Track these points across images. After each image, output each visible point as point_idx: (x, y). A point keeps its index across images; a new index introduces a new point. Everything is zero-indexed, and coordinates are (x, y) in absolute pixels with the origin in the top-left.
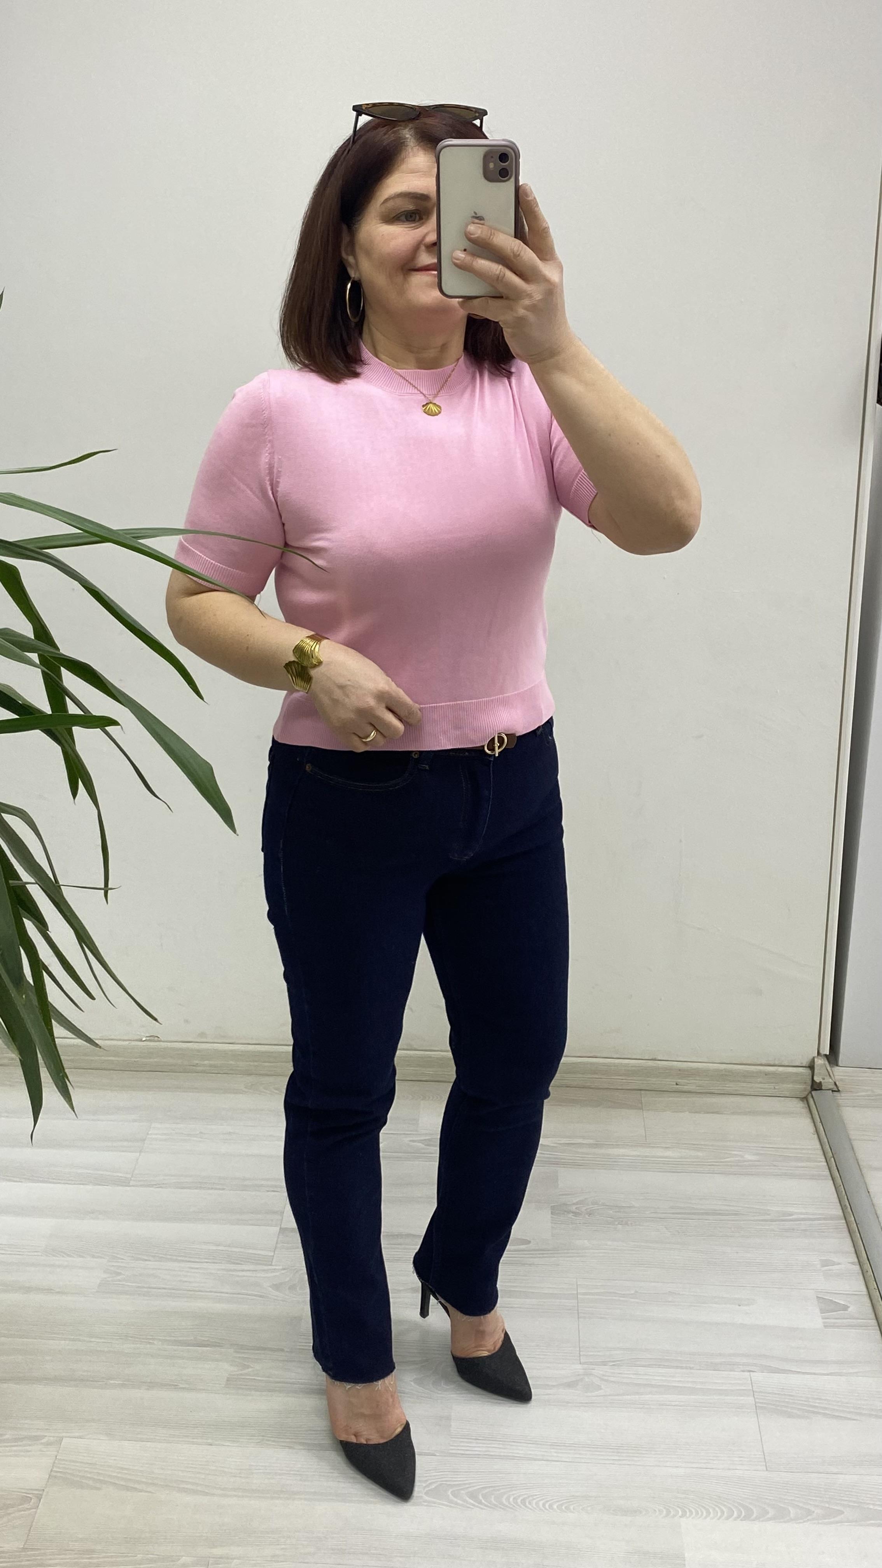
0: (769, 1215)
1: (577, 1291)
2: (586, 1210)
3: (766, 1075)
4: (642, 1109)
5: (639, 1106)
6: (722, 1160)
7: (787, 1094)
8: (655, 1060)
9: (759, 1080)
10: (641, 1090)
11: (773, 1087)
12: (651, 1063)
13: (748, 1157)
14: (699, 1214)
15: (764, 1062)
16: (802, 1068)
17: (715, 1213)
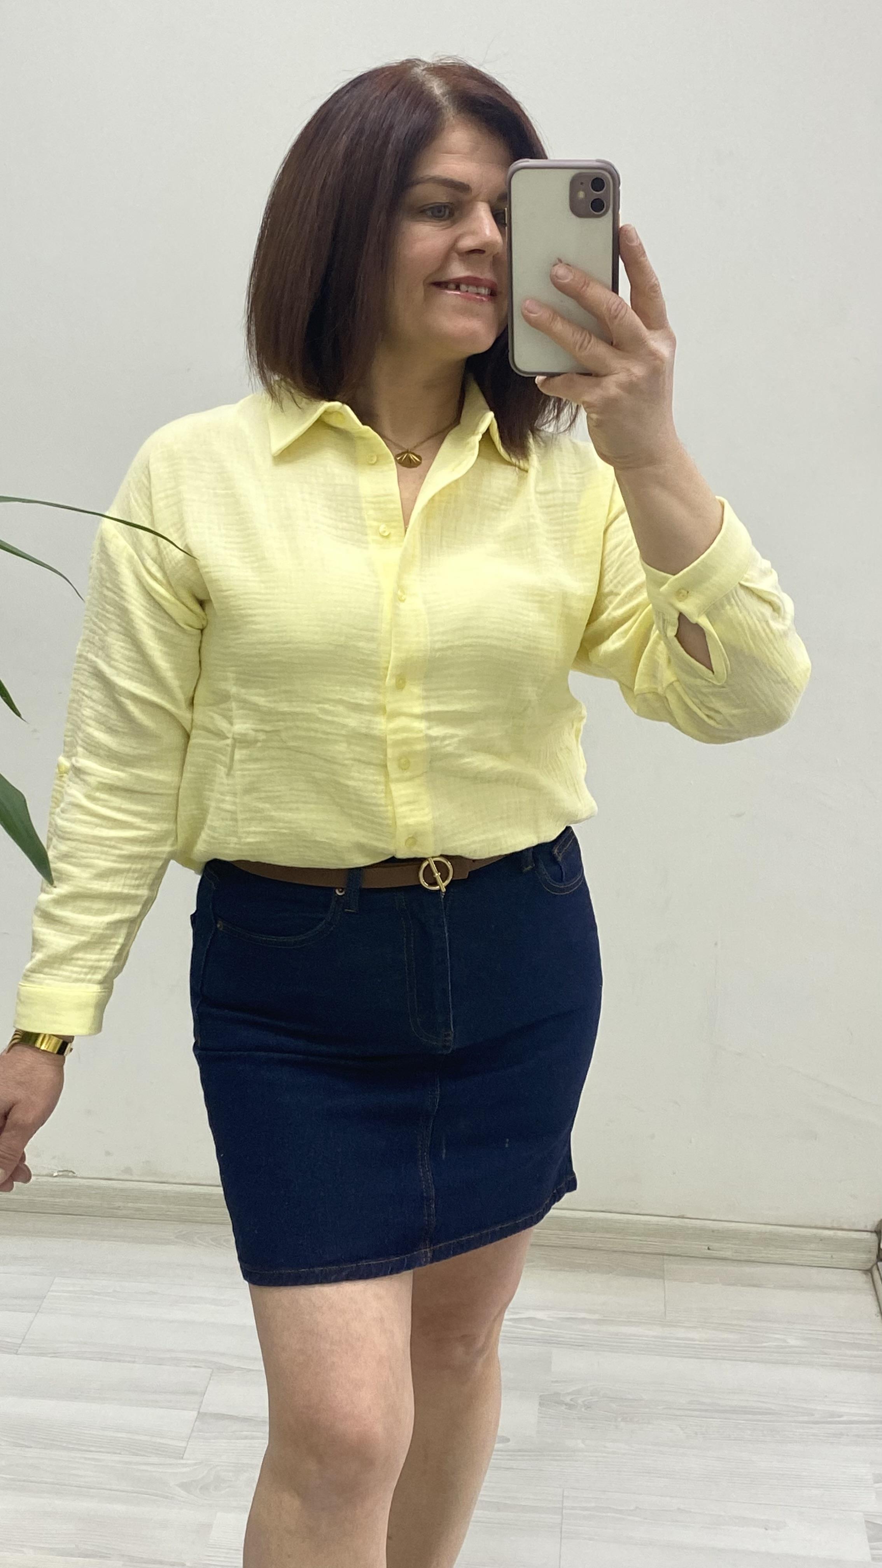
0: (813, 1415)
1: (563, 1503)
2: (583, 1402)
3: (821, 1240)
4: (662, 1278)
5: (659, 1274)
6: (759, 1345)
7: (847, 1265)
8: (683, 1217)
9: (813, 1246)
10: (663, 1254)
11: (830, 1256)
12: (677, 1221)
13: (792, 1342)
14: (725, 1412)
15: (820, 1224)
16: (866, 1233)
17: (744, 1411)
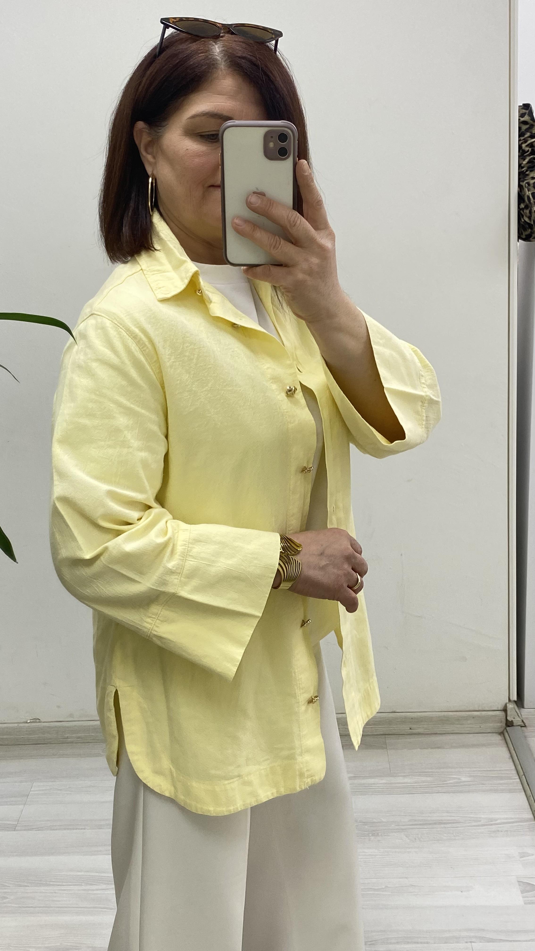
0: (480, 821)
3: (473, 718)
5: (385, 747)
6: (445, 783)
7: (489, 731)
8: (394, 712)
9: (469, 722)
10: (385, 735)
14: (430, 824)
15: (471, 708)
16: (499, 712)
17: (440, 823)
